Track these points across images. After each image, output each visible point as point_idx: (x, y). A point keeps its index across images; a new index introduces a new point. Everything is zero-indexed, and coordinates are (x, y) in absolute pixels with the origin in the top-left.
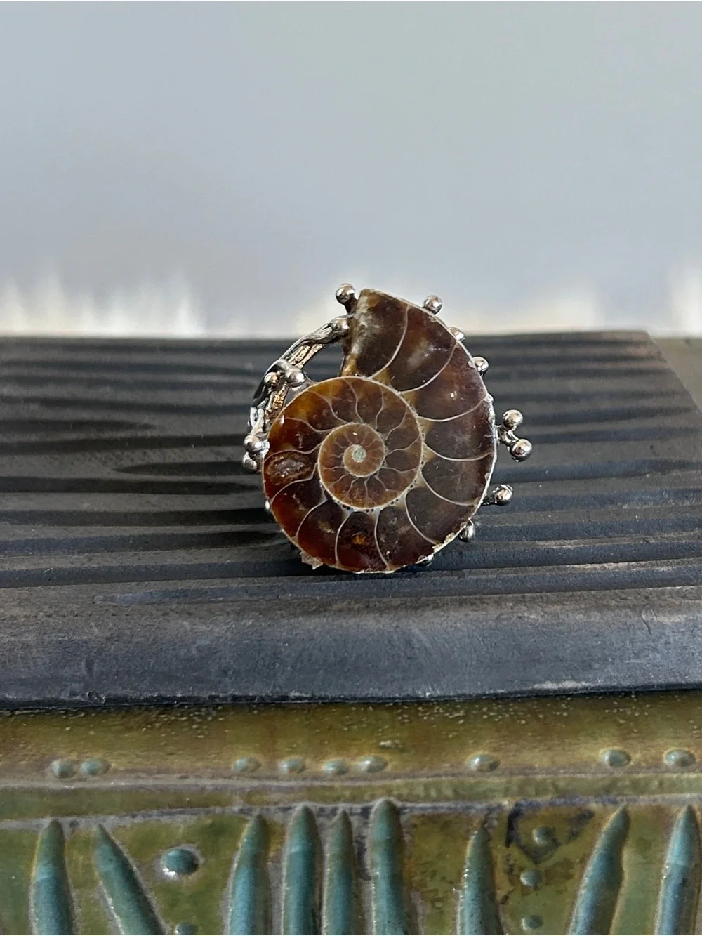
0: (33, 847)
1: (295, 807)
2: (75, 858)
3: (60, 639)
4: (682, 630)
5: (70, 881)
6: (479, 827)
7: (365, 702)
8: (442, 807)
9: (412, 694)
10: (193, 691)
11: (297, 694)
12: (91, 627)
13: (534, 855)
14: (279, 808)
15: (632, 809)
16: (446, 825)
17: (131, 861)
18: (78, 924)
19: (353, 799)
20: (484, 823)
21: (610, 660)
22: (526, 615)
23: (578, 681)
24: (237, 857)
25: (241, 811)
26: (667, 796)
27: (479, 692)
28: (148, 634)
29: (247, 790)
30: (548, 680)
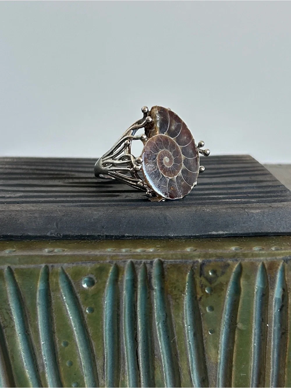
0: (38, 275)
1: (127, 261)
2: (53, 279)
3: (47, 215)
4: (259, 215)
5: (51, 289)
6: (190, 269)
7: (150, 238)
8: (178, 261)
9: (167, 235)
10: (92, 233)
11: (127, 235)
12: (58, 212)
13: (210, 280)
14: (122, 261)
15: (243, 263)
16: (179, 268)
17: (72, 281)
18: (53, 307)
19: (147, 259)
20: (192, 267)
21: (235, 224)
22: (205, 210)
23: (224, 231)
24: (108, 280)
25: (110, 262)
26: (254, 258)
27: (190, 235)
28: (77, 214)
29: (111, 256)
30: (214, 231)
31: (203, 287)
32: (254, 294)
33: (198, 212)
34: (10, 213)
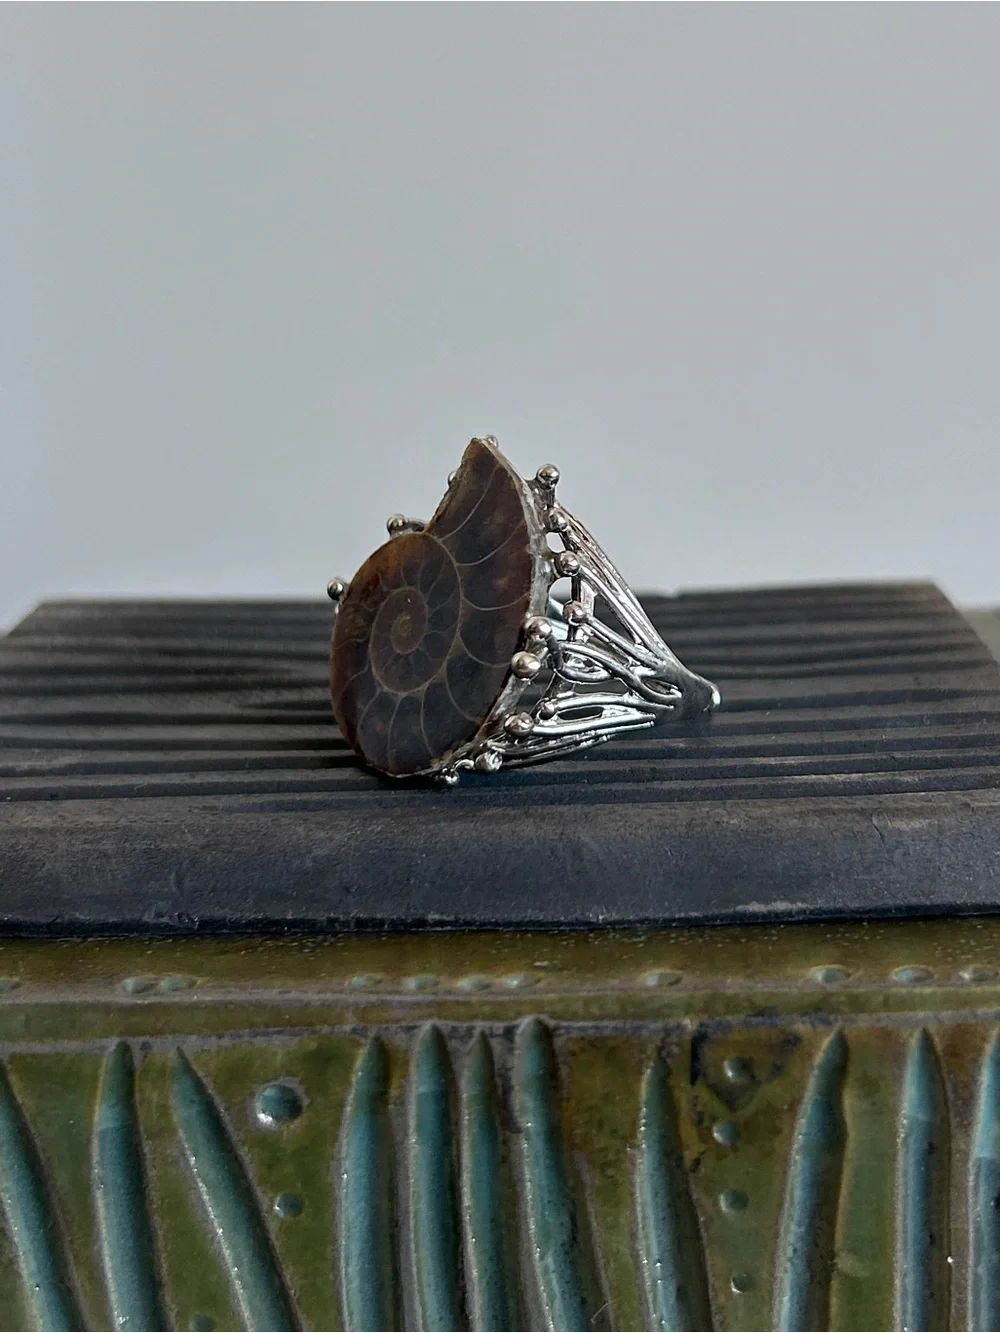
0: (95, 1078)
1: (420, 1027)
2: (148, 1094)
3: (145, 847)
4: (923, 838)
5: (142, 1128)
6: (654, 1056)
7: (521, 928)
8: (607, 1027)
9: (580, 917)
10: (306, 911)
11: (437, 917)
12: (184, 833)
13: (728, 1097)
14: (401, 1027)
15: (851, 1032)
16: (613, 1051)
17: (218, 1100)
18: (153, 1193)
19: (493, 1017)
20: (660, 1049)
21: (833, 875)
22: (725, 819)
23: (793, 901)
24: (351, 1097)
25: (354, 1031)
26: (895, 1015)
27: (667, 915)
28: (253, 841)
29: (362, 1006)
30: (753, 900)
31: (702, 1122)
32: (894, 1145)
33: (698, 829)
34: (13, 841)
